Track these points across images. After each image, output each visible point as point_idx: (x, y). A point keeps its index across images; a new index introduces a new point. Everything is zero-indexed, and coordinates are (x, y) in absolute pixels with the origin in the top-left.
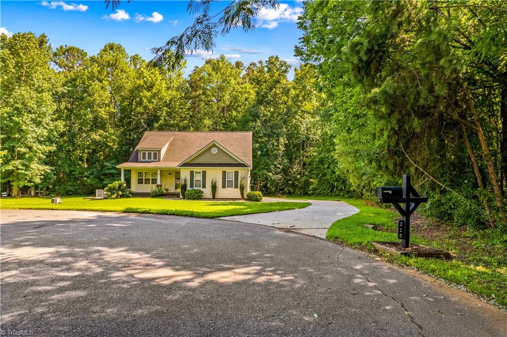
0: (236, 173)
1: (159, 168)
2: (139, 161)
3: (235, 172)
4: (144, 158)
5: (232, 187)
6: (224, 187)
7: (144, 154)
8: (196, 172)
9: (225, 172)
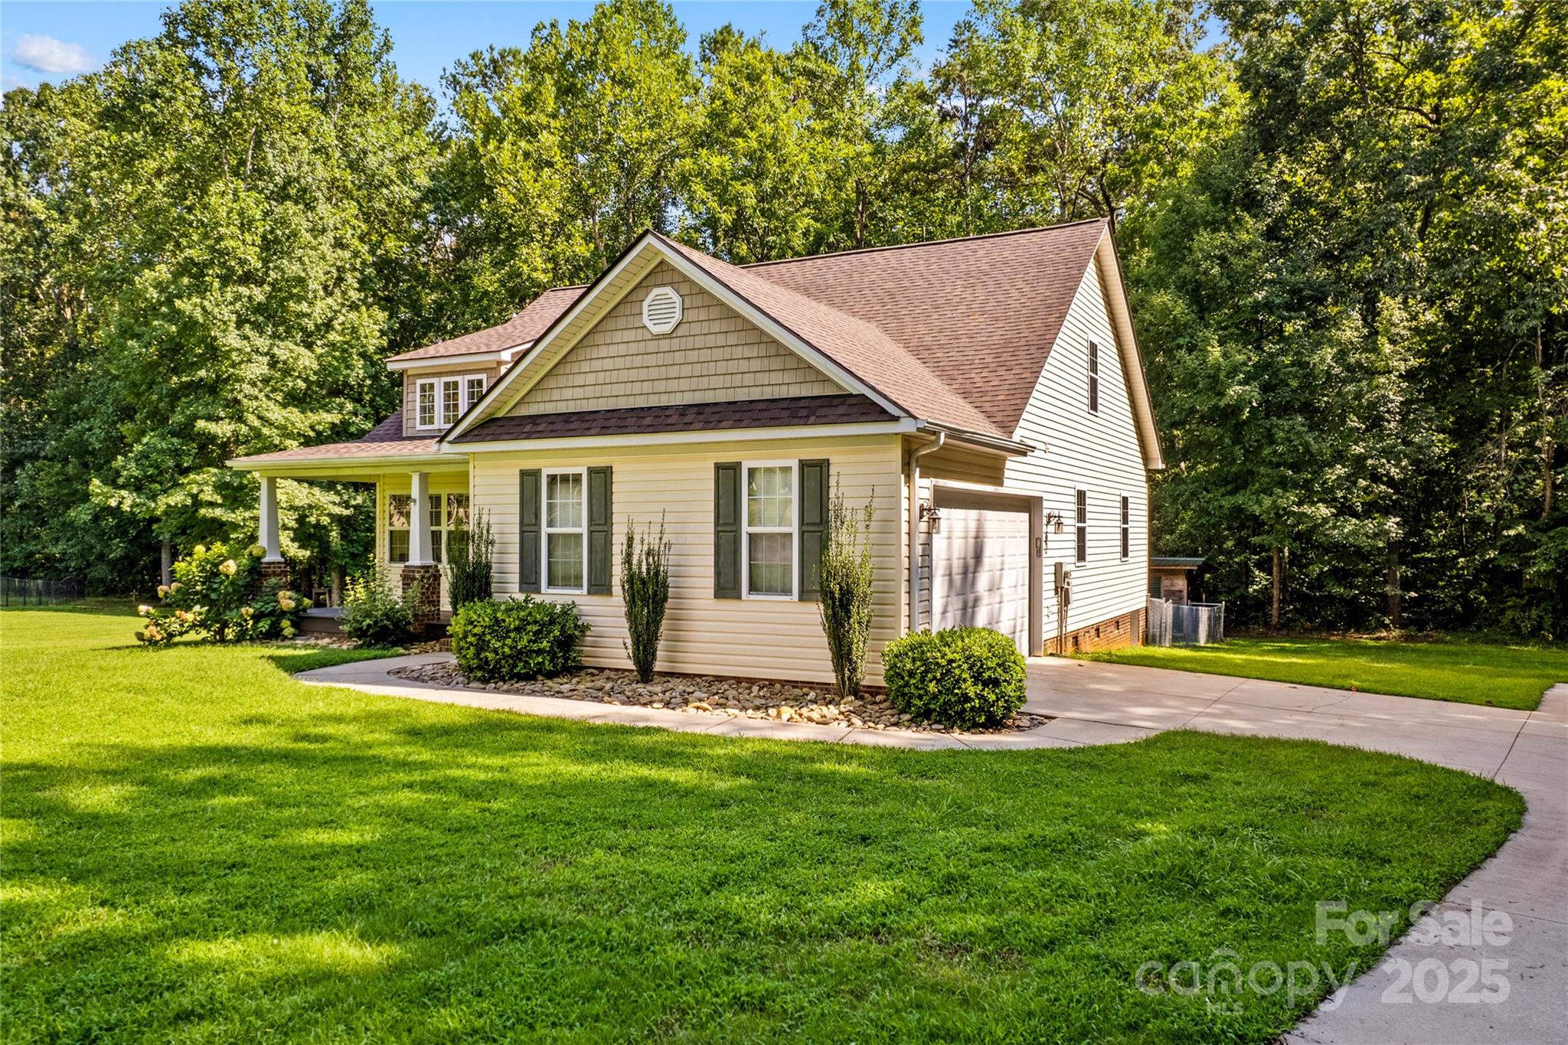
0: (815, 474)
2: (406, 434)
3: (803, 465)
4: (426, 412)
5: (787, 591)
6: (726, 588)
7: (428, 392)
8: (552, 479)
9: (735, 467)
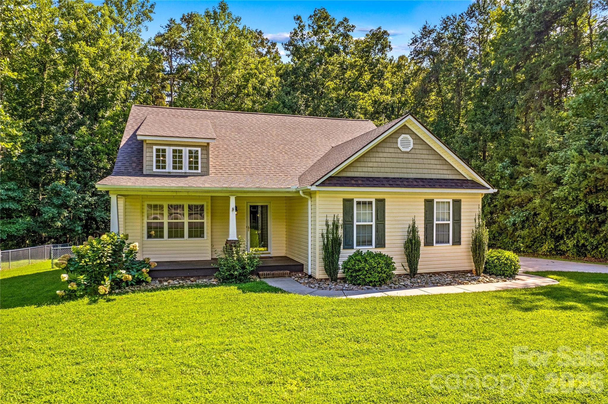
0: (457, 205)
1: (232, 192)
2: (144, 173)
3: (453, 201)
4: (161, 164)
5: (448, 242)
6: (429, 241)
7: (161, 153)
8: (359, 203)
9: (432, 201)
